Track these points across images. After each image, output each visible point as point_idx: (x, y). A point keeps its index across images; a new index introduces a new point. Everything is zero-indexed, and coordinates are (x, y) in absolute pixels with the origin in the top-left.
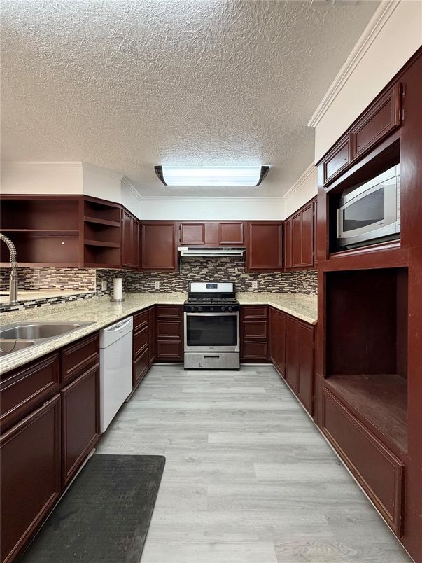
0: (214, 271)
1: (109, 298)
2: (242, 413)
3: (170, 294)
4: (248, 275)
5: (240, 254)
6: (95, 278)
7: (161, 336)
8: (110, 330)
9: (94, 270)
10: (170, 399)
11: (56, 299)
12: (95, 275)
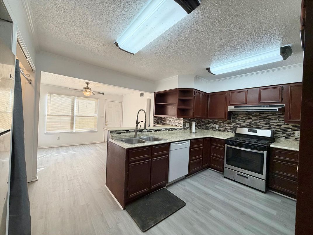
0: (257, 121)
1: (190, 131)
2: (243, 213)
3: (224, 133)
4: (290, 125)
5: (276, 110)
6: (182, 122)
7: (213, 154)
8: (175, 144)
9: (182, 118)
10: (205, 186)
11: (164, 129)
12: (182, 120)
